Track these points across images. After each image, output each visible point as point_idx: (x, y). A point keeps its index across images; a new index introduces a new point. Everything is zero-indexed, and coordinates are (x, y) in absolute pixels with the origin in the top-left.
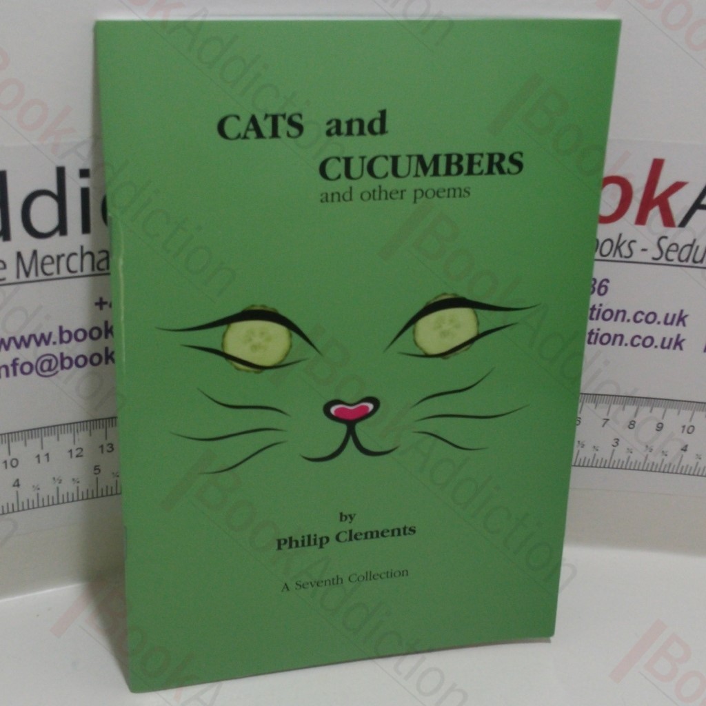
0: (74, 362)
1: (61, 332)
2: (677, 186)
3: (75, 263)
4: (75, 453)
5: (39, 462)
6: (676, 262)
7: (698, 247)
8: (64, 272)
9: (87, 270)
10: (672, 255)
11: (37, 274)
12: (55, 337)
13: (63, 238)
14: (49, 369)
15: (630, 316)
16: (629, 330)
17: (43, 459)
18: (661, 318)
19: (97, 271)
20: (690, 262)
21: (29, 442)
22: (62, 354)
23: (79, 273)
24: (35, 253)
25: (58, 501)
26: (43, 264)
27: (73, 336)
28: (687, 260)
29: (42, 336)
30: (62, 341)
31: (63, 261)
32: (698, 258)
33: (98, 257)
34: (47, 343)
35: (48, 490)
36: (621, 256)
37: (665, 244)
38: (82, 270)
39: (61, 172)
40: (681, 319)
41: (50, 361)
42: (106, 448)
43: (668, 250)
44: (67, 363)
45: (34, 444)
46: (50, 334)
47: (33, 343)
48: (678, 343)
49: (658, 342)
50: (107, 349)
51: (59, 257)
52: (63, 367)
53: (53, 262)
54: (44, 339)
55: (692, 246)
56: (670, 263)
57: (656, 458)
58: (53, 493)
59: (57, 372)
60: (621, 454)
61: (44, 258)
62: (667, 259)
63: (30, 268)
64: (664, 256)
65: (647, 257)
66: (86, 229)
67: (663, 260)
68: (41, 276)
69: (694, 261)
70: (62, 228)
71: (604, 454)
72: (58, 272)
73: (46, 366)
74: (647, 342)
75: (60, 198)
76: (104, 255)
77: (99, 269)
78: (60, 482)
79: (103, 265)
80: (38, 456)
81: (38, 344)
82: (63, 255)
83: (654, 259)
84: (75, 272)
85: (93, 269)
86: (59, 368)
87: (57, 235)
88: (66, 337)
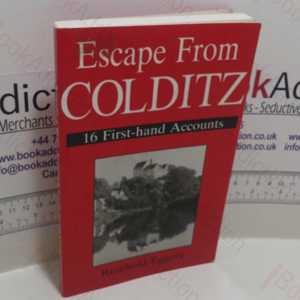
0: (24, 168)
1: (18, 154)
2: (267, 81)
3: (23, 124)
4: (26, 208)
5: (11, 212)
6: (270, 112)
7: (278, 106)
8: (18, 129)
9: (28, 127)
10: (268, 110)
11: (7, 130)
12: (16, 157)
13: (18, 114)
14: (14, 171)
15: (253, 136)
16: (253, 142)
17: (12, 211)
18: (266, 136)
19: (32, 128)
20: (275, 112)
21: (7, 204)
22: (19, 164)
23: (25, 129)
24: (6, 121)
25: (19, 230)
26: (9, 126)
27: (23, 156)
28: (274, 111)
29: (10, 157)
30: (18, 159)
31: (18, 124)
32: (279, 110)
33: (32, 122)
34: (12, 159)
35: (15, 225)
36: (247, 111)
37: (265, 105)
38: (26, 127)
39: (15, 86)
40: (274, 136)
41: (14, 168)
42: (39, 205)
43: (266, 108)
44: (21, 168)
45: (8, 204)
46: (14, 156)
47: (6, 160)
48: (274, 147)
49: (265, 147)
50: (37, 161)
51: (16, 122)
52: (19, 170)
53: (14, 124)
54: (11, 158)
55: (275, 105)
56: (267, 113)
57: (269, 197)
58: (17, 226)
59: (17, 173)
60: (255, 197)
61: (10, 123)
62: (266, 111)
63: (4, 127)
64: (265, 110)
65: (258, 111)
66: (27, 110)
67: (264, 112)
68: (9, 130)
69: (277, 112)
70: (17, 110)
71: (248, 197)
72: (16, 128)
73: (12, 170)
74: (261, 147)
75: (16, 97)
76: (34, 121)
77: (33, 127)
78: (20, 221)
79: (34, 125)
80: (10, 210)
81: (9, 160)
82: (18, 121)
83: (261, 112)
84: (23, 128)
85: (30, 127)
86: (18, 170)
87: (15, 112)
88: (20, 157)
